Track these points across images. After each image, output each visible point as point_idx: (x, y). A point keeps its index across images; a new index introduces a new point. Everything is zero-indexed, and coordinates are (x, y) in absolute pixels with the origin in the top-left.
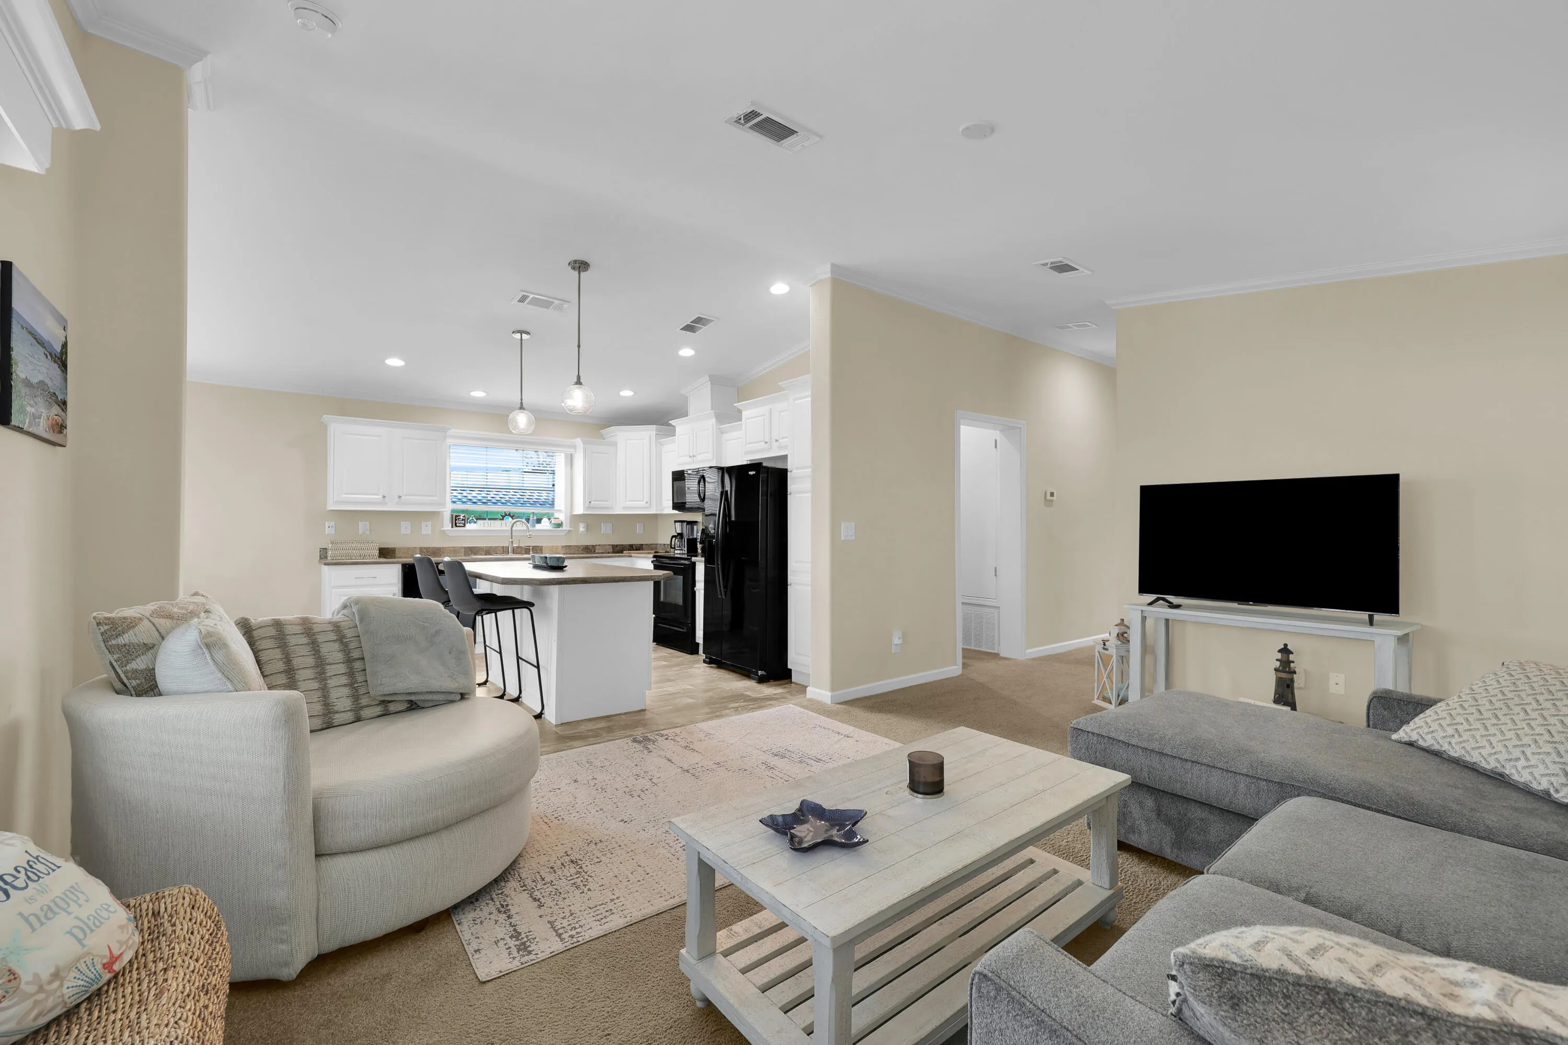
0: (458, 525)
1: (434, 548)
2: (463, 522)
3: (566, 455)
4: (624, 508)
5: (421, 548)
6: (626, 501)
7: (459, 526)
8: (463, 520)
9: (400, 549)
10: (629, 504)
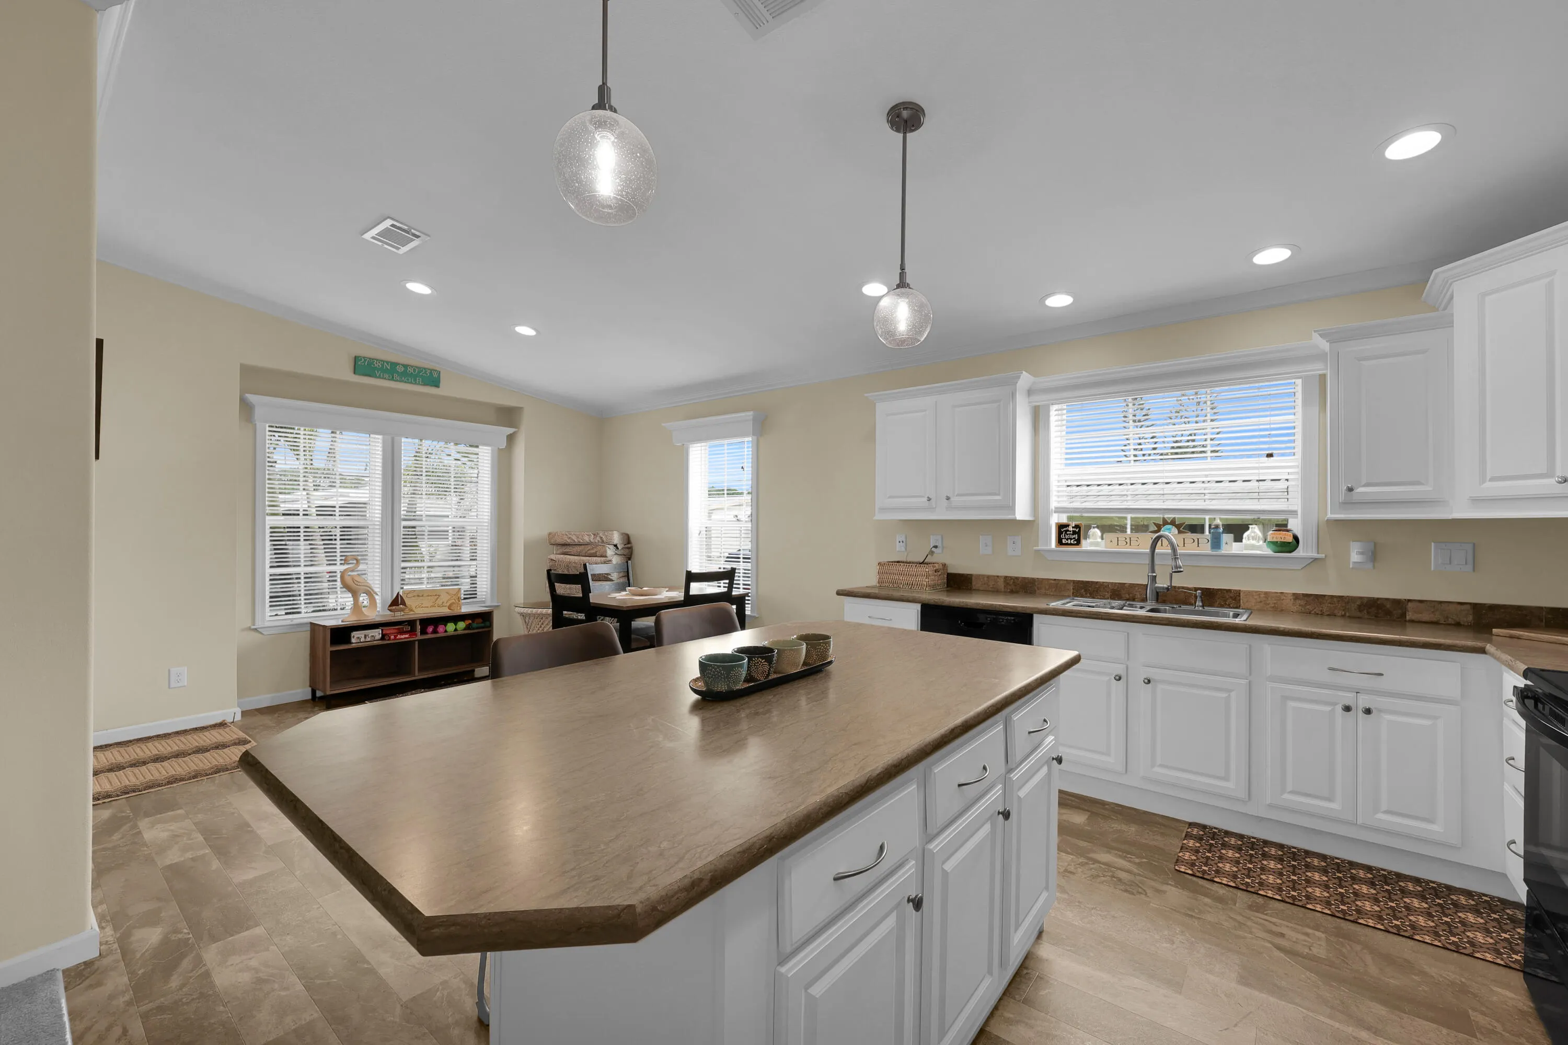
0: (1064, 541)
1: (1024, 578)
2: (1076, 536)
3: (1306, 381)
4: (1477, 501)
5: (1006, 577)
6: (1484, 482)
7: (1067, 544)
8: (1074, 533)
9: (979, 576)
10: (1492, 488)
